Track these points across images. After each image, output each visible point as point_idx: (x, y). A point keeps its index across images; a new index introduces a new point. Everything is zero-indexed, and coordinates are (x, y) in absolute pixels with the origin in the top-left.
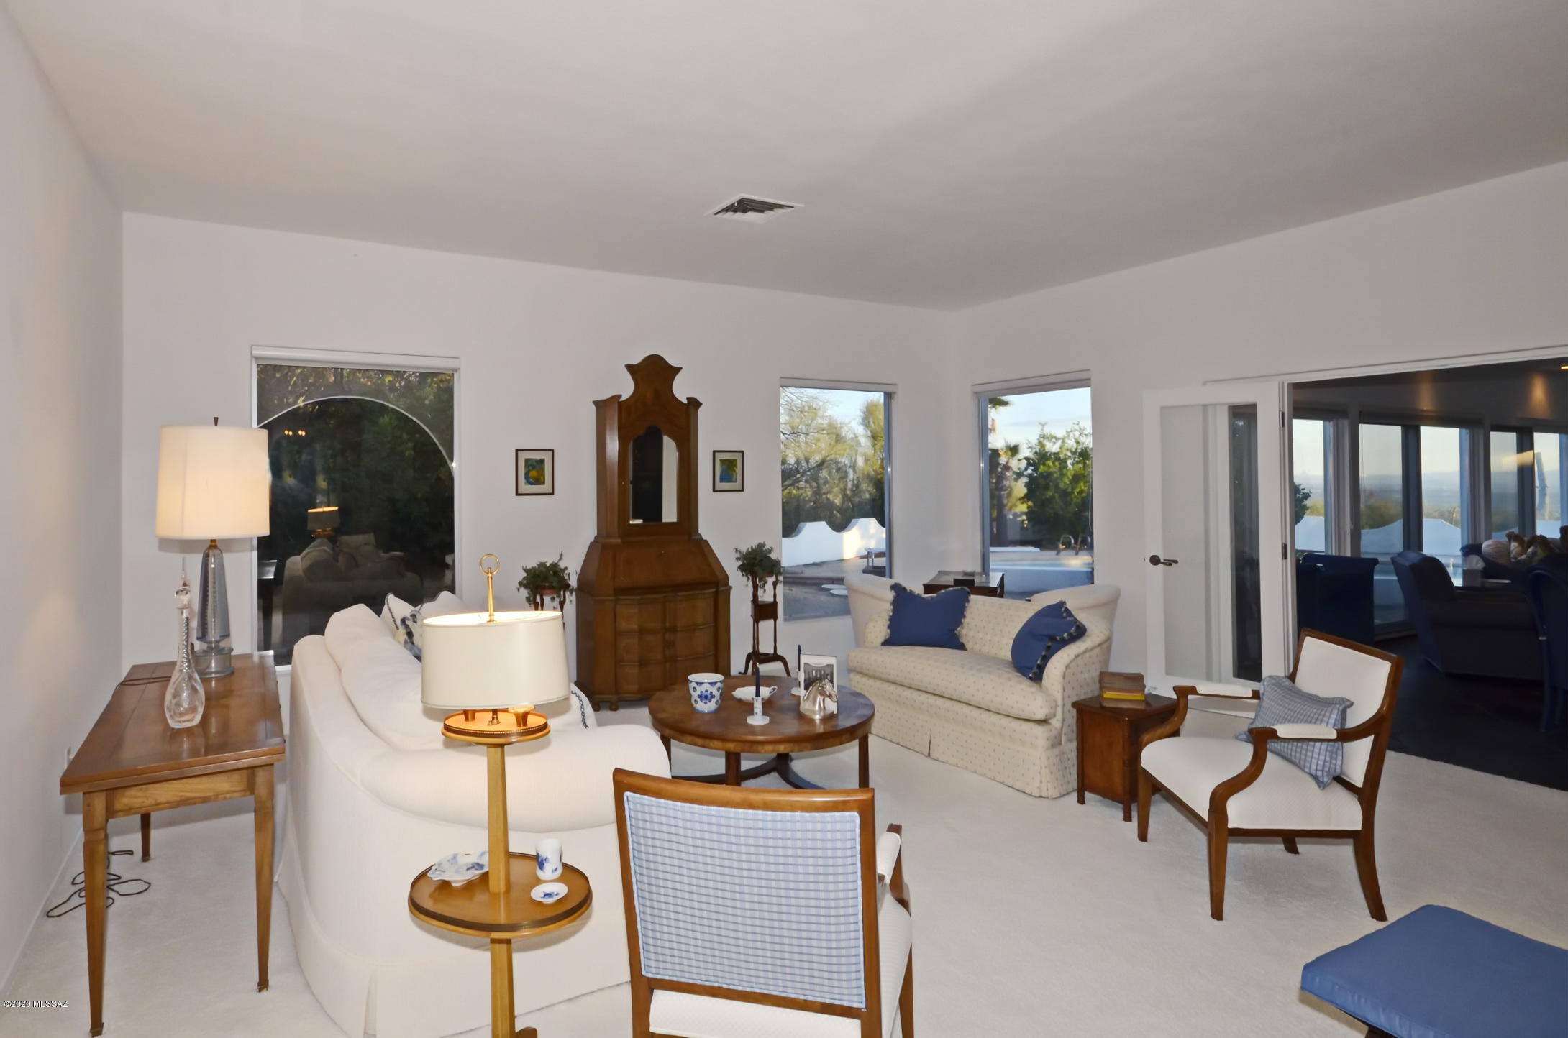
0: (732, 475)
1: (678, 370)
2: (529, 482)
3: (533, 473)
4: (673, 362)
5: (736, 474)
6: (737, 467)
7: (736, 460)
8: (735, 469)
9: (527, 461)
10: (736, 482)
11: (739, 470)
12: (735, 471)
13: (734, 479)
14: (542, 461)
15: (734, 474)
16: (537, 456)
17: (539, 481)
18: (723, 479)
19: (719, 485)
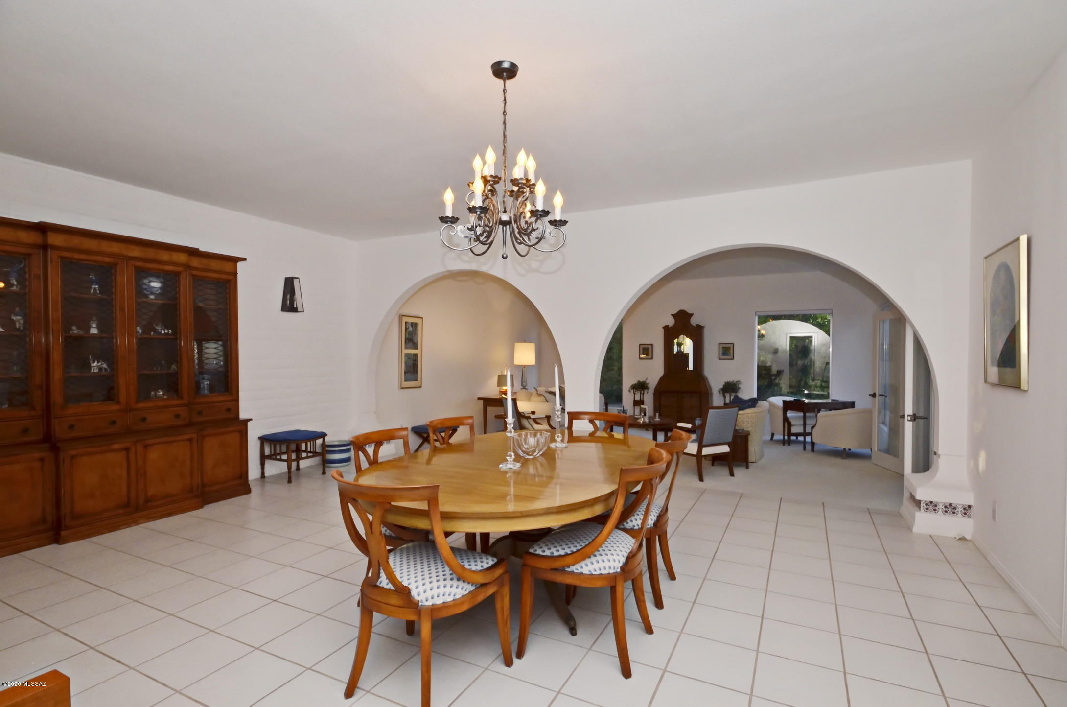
1: (692, 314)
3: (645, 352)
4: (690, 311)
7: (730, 347)
8: (729, 350)
9: (643, 348)
10: (730, 356)
11: (731, 351)
14: (648, 348)
15: (729, 352)
16: (647, 346)
17: (648, 354)
18: (724, 354)
19: (721, 357)
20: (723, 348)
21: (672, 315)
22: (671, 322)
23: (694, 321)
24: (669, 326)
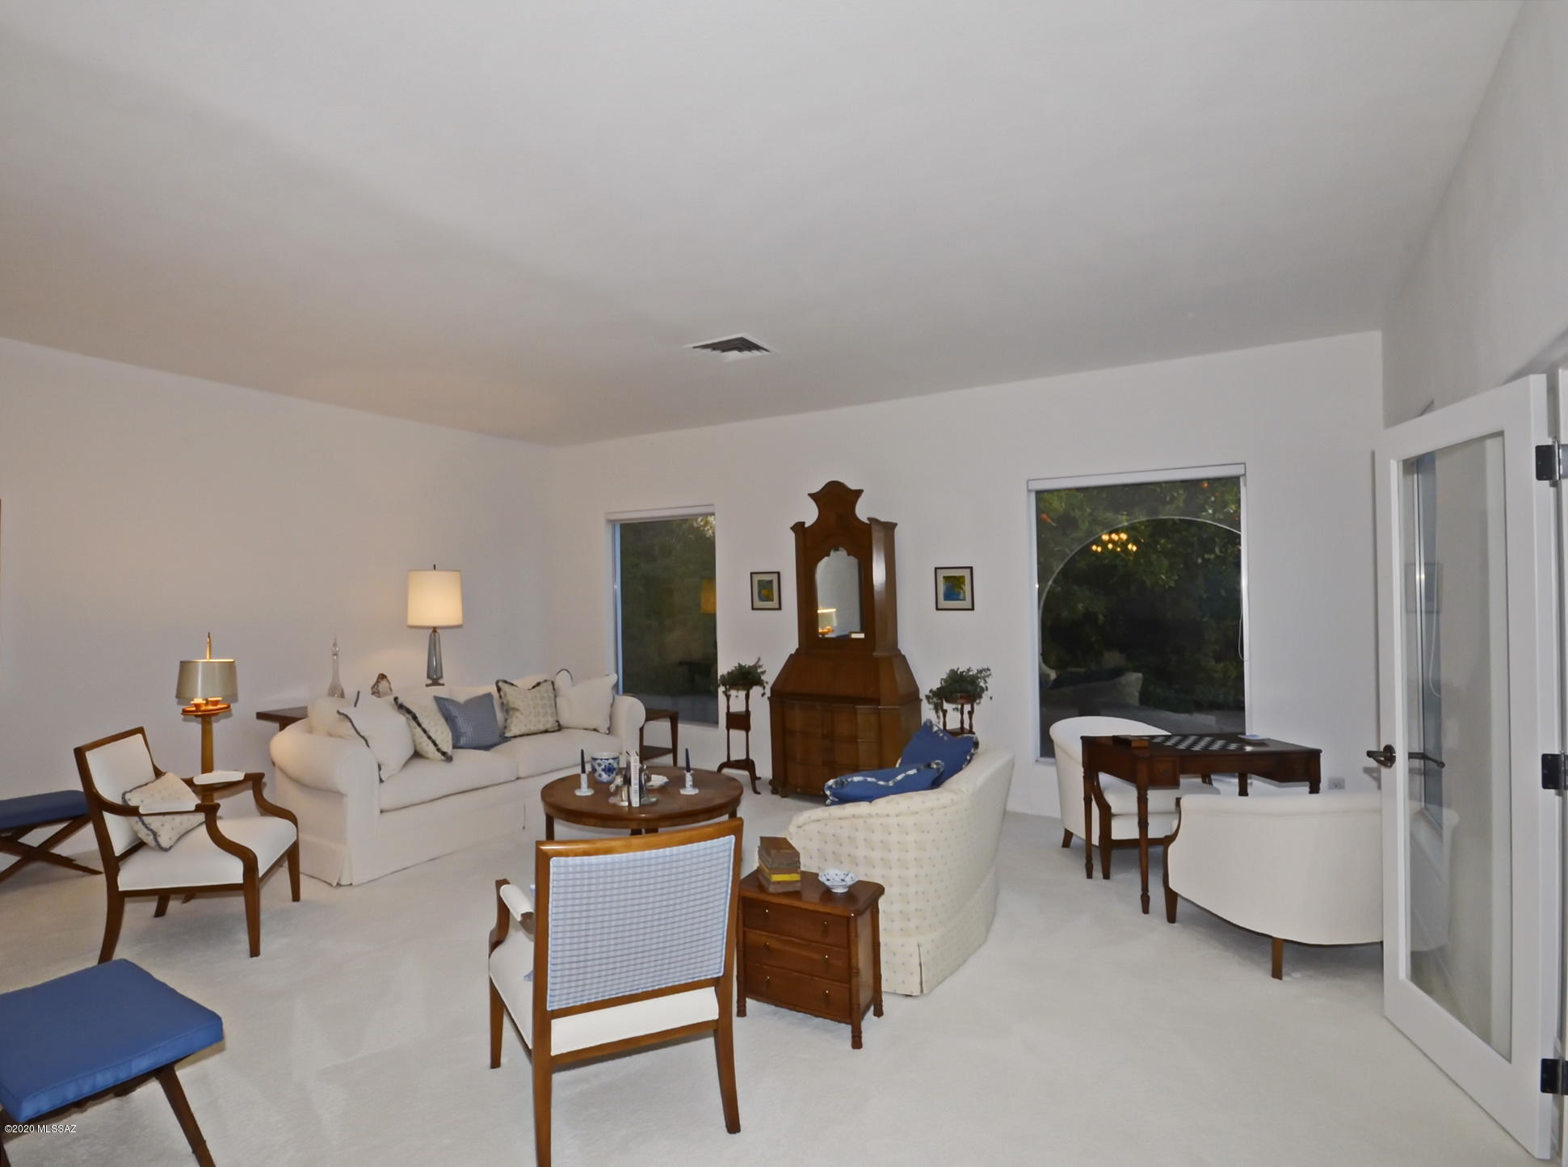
0: (960, 593)
1: (859, 493)
2: (762, 599)
3: (764, 592)
4: (852, 485)
5: (964, 592)
6: (964, 585)
7: (963, 577)
8: (963, 586)
9: (759, 582)
10: (964, 600)
11: (967, 588)
12: (962, 588)
13: (961, 597)
14: (771, 582)
15: (961, 591)
16: (767, 578)
17: (769, 598)
18: (948, 597)
19: (943, 603)
20: (947, 578)
21: (811, 495)
22: (810, 514)
23: (863, 511)
24: (806, 526)
